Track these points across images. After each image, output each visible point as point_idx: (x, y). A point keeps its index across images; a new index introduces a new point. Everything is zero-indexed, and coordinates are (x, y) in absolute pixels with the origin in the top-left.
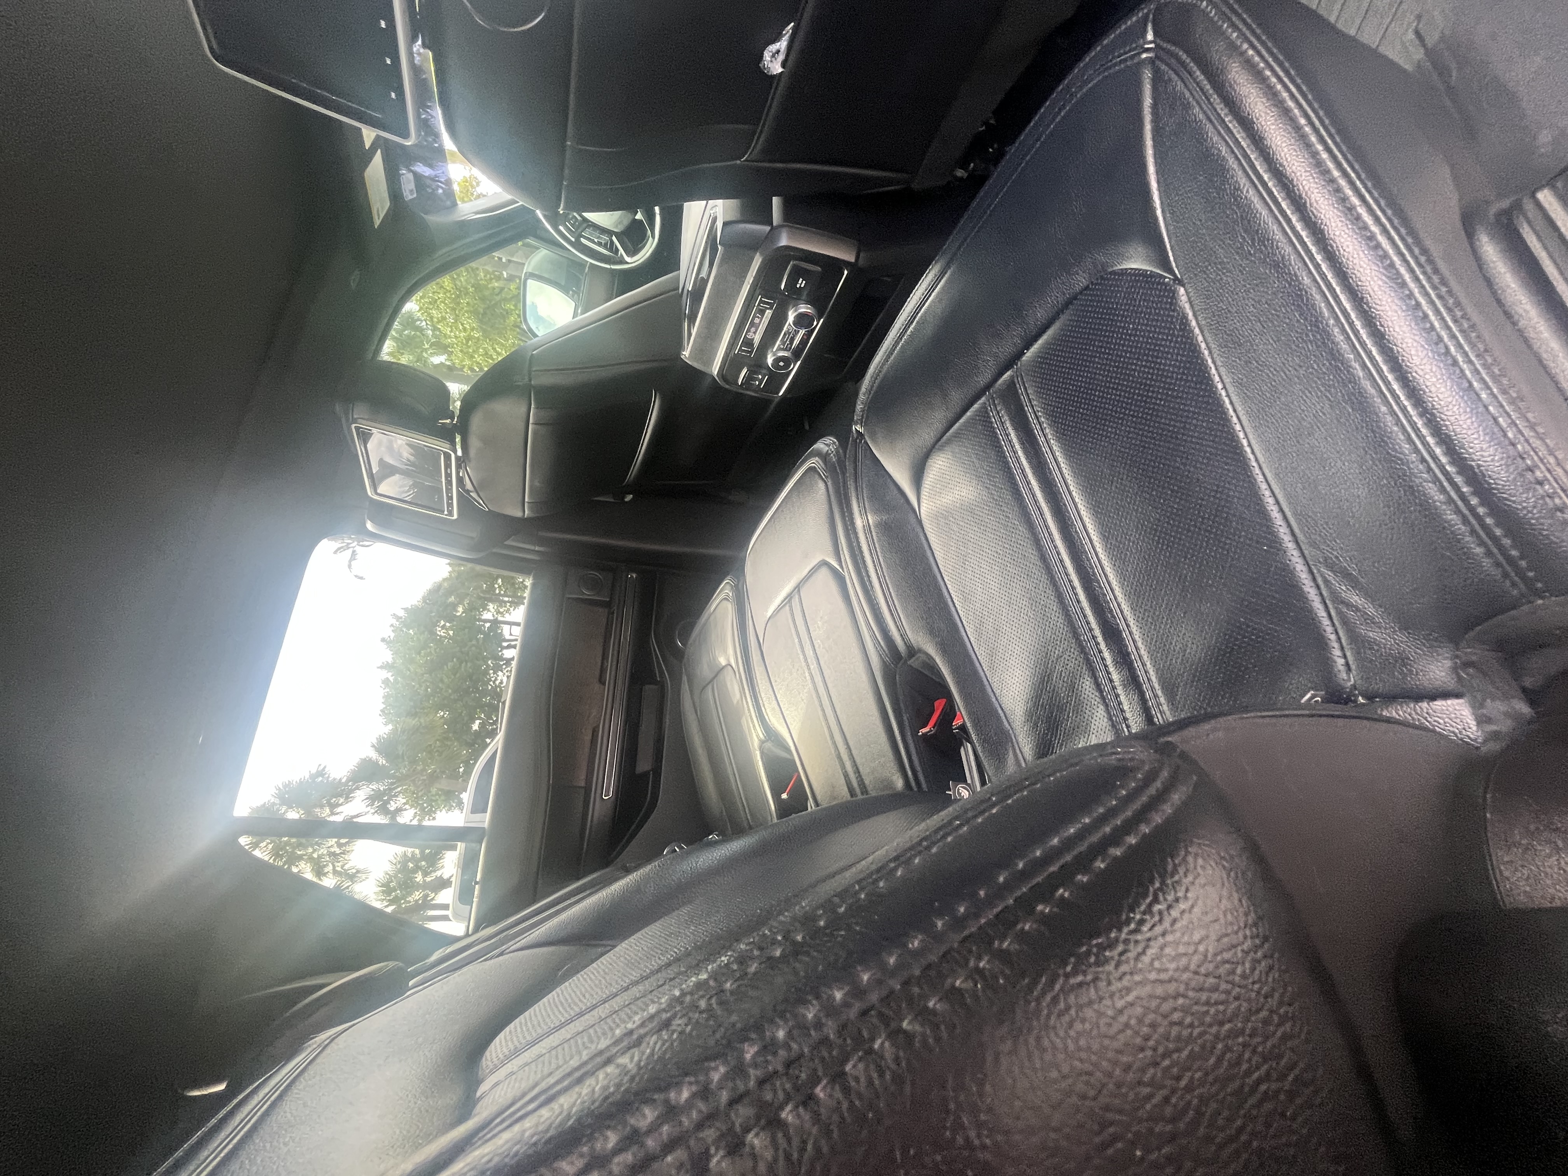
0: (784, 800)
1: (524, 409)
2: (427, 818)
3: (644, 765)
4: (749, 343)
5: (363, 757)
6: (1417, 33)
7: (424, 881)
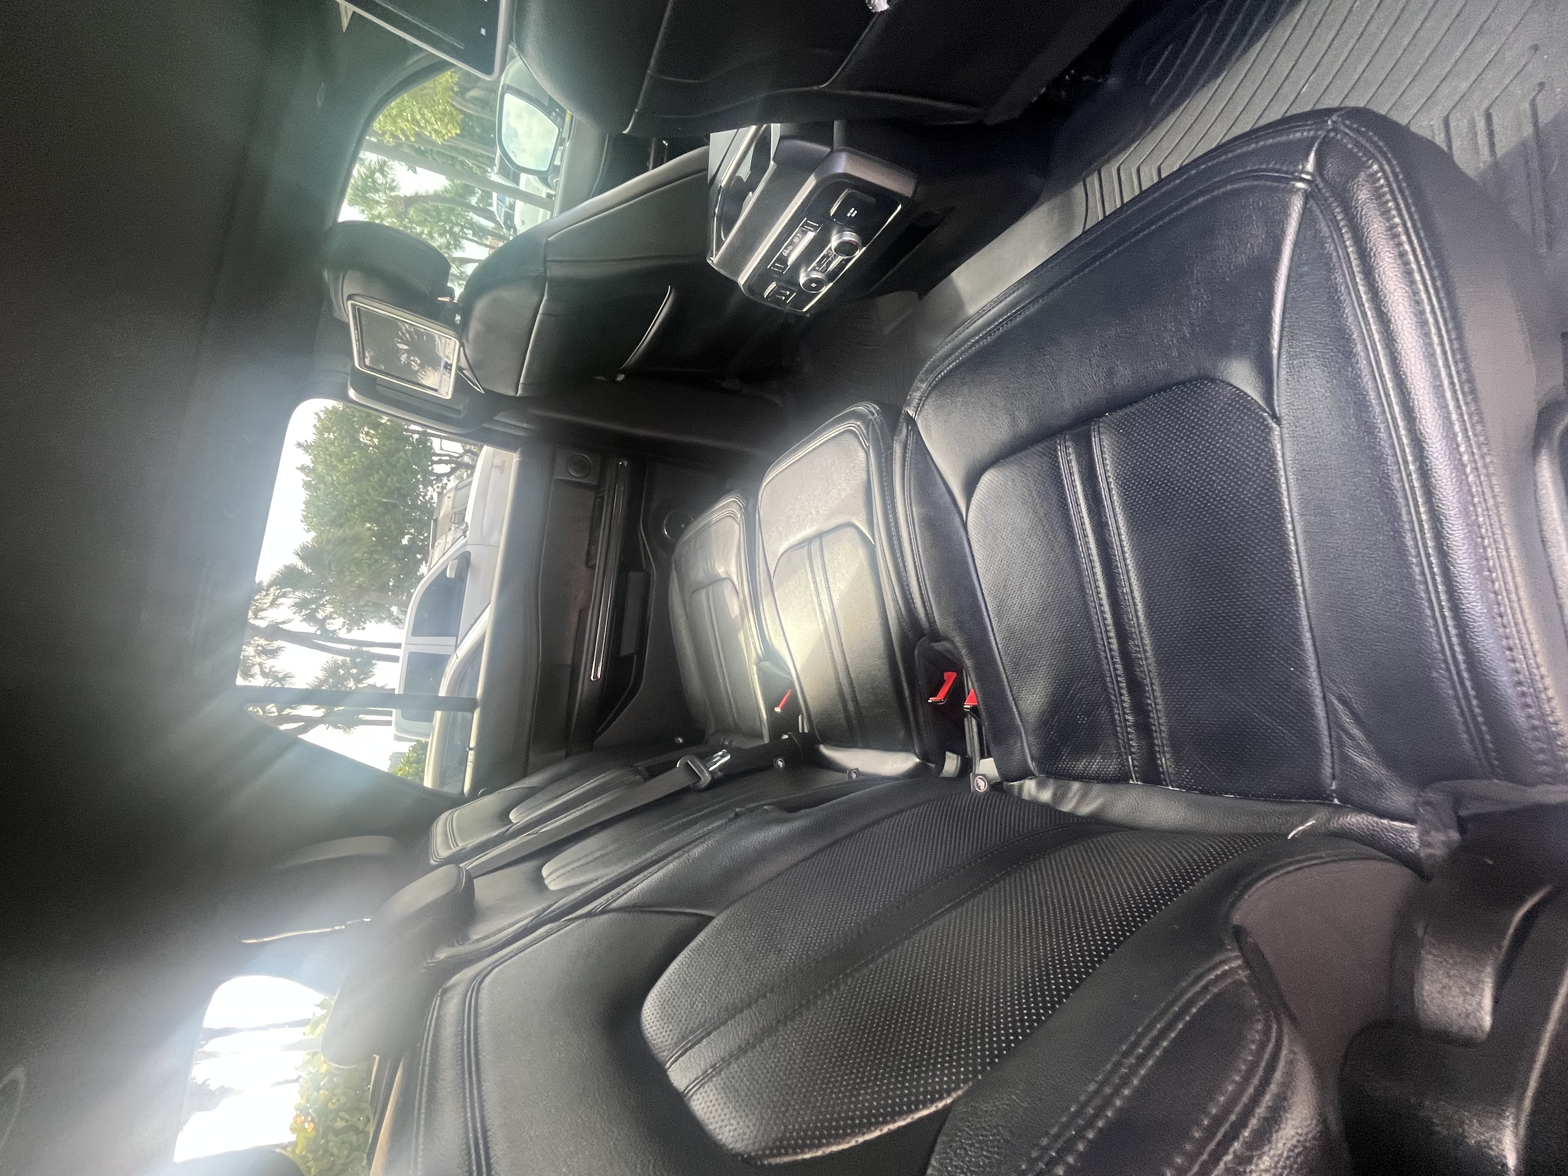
0: (776, 713)
1: (536, 299)
2: (356, 628)
3: (628, 648)
4: (783, 260)
5: (287, 564)
6: (1533, 104)
7: (357, 687)
